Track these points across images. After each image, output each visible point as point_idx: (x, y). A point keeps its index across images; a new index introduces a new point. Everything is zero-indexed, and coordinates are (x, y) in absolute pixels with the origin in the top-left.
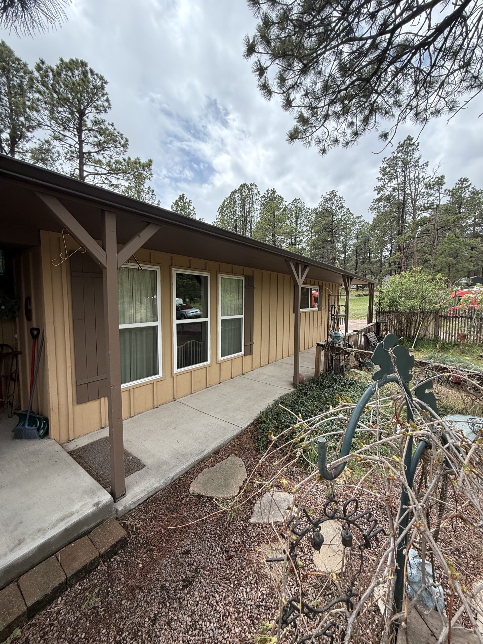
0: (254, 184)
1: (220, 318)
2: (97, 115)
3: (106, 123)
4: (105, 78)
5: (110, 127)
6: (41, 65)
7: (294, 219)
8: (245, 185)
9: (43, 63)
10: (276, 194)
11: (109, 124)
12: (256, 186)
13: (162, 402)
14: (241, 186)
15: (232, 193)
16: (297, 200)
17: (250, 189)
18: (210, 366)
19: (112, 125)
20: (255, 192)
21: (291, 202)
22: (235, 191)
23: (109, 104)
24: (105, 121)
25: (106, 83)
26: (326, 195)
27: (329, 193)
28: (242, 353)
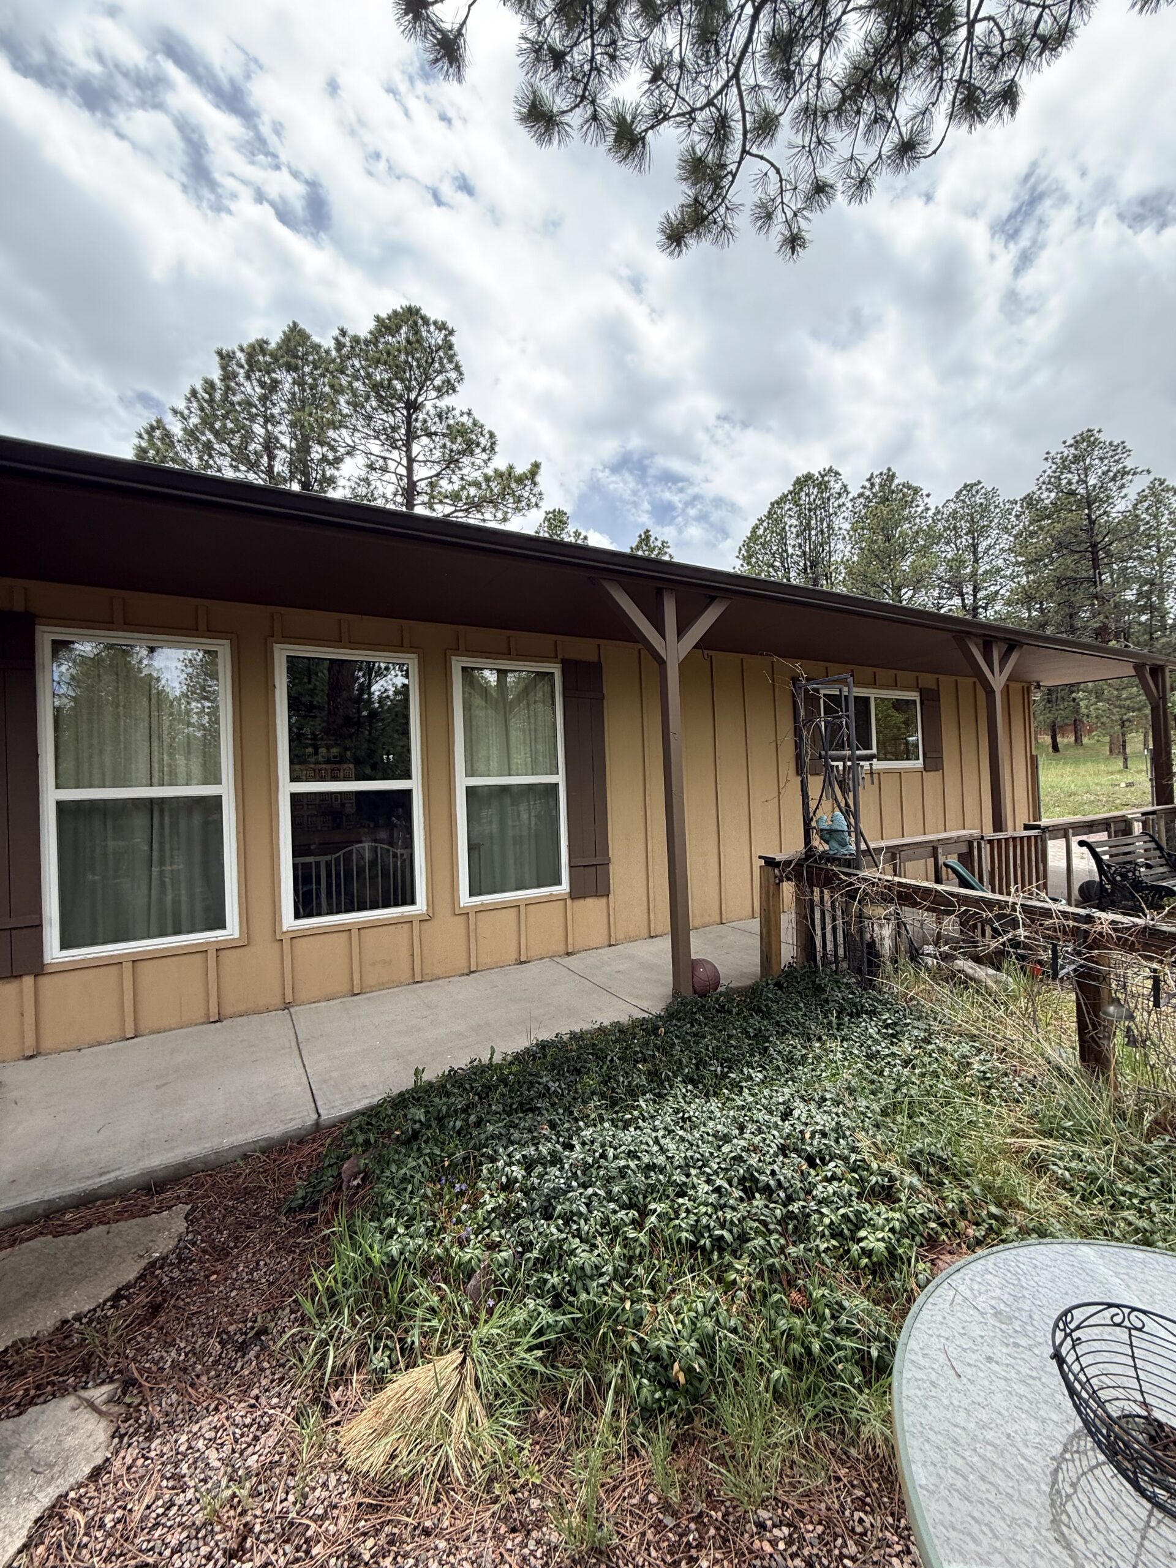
0: (831, 470)
1: (462, 782)
2: (438, 403)
3: (457, 413)
4: (450, 325)
5: (465, 419)
6: (341, 338)
7: (966, 540)
8: (809, 477)
9: (344, 333)
10: (896, 482)
11: (462, 414)
12: (837, 473)
13: (242, 1008)
14: (798, 482)
15: (772, 504)
16: (972, 486)
17: (823, 486)
18: (425, 920)
19: (469, 414)
20: (838, 487)
21: (952, 496)
22: (783, 499)
23: (461, 374)
24: (454, 409)
25: (451, 333)
26: (1062, 448)
27: (1070, 441)
28: (564, 887)
